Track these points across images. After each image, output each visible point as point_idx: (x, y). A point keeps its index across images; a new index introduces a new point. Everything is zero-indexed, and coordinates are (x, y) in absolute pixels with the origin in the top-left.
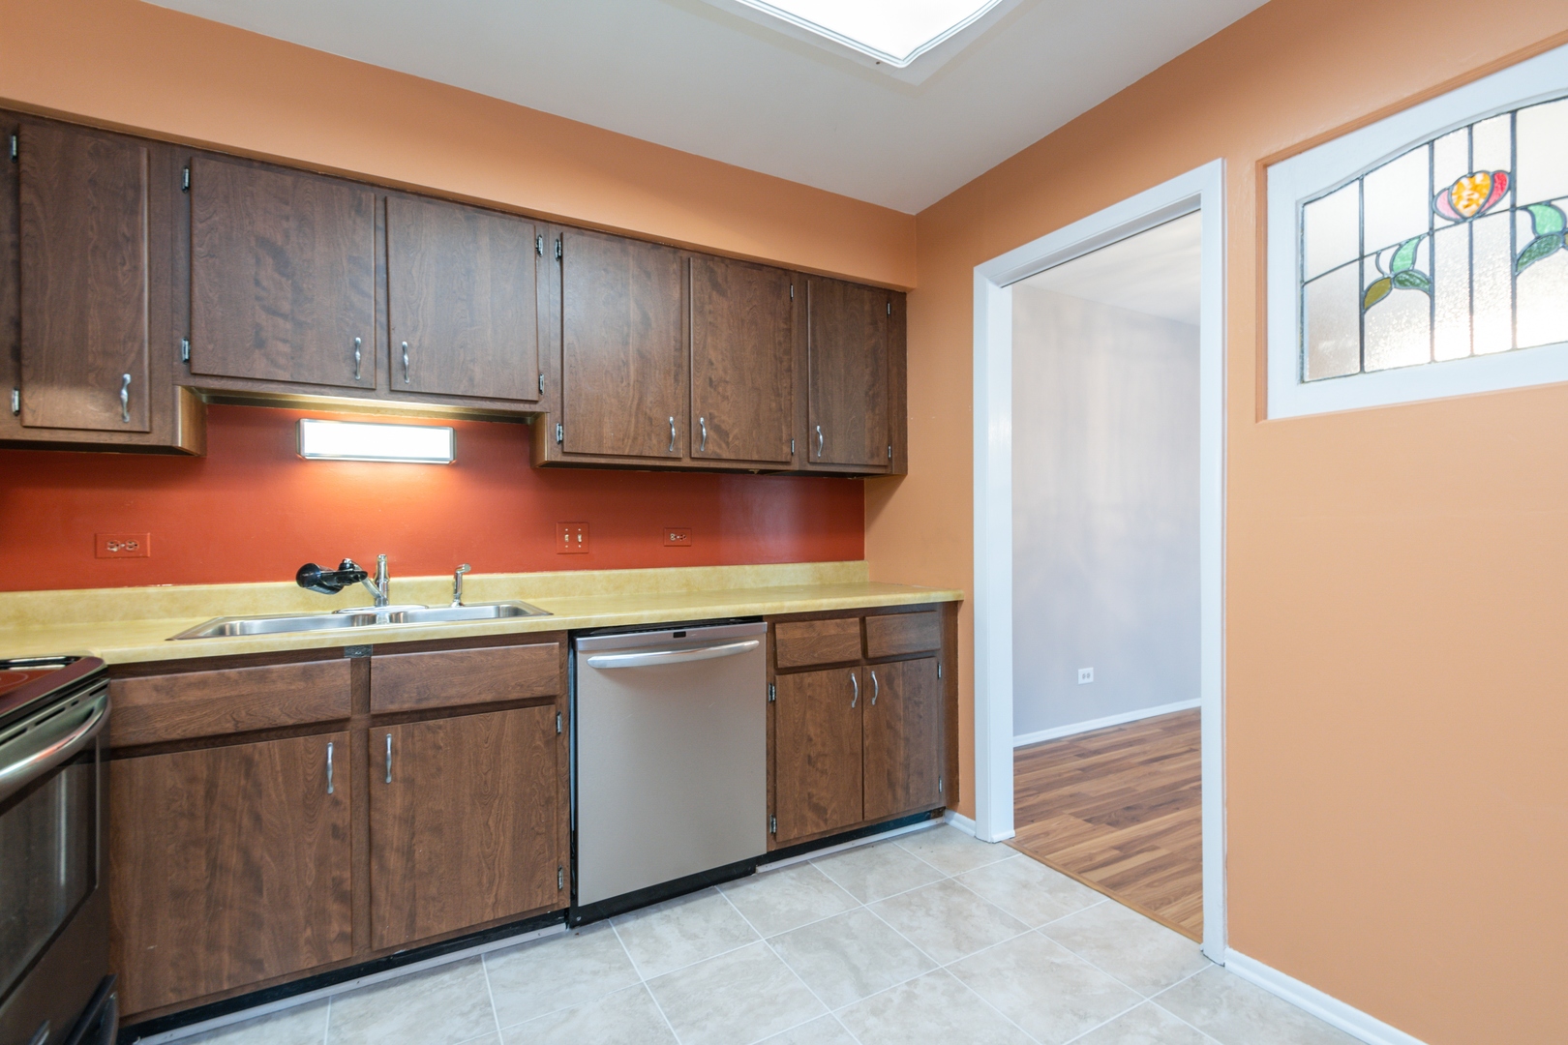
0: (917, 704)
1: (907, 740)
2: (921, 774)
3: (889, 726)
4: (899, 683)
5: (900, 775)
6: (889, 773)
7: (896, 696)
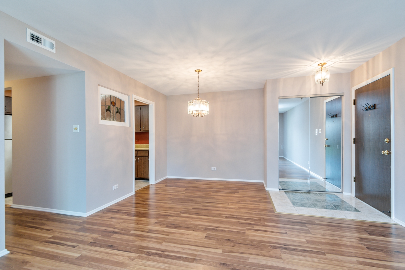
0: (145, 163)
1: (143, 168)
2: (146, 173)
3: (141, 166)
4: (142, 160)
5: (142, 172)
6: (141, 172)
7: (142, 162)
